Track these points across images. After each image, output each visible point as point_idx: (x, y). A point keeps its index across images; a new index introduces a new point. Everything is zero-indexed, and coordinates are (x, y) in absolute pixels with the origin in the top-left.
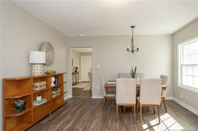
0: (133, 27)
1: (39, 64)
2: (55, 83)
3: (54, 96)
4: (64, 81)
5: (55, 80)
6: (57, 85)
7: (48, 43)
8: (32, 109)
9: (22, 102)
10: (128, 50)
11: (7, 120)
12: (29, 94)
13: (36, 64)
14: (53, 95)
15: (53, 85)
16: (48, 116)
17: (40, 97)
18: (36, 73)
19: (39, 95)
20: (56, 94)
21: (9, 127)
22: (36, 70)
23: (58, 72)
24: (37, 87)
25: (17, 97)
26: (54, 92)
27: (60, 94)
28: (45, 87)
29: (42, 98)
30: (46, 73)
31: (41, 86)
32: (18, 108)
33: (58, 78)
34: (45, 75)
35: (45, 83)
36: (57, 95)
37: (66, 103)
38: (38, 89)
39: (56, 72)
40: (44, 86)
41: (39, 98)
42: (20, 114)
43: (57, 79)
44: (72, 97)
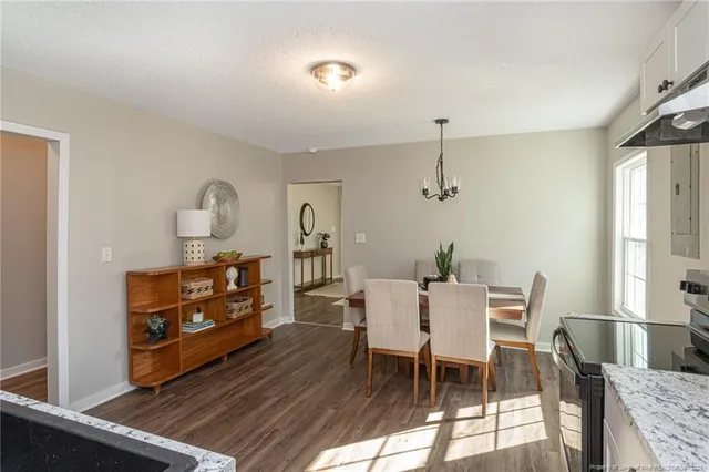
0: (441, 122)
1: (198, 238)
2: (238, 283)
3: (234, 316)
4: (263, 277)
5: (239, 276)
6: (243, 289)
7: (221, 183)
8: (180, 339)
9: (160, 322)
10: (425, 192)
11: (136, 357)
12: (173, 306)
13: (191, 239)
14: (232, 311)
15: (232, 287)
16: (218, 361)
17: (201, 315)
18: (189, 259)
19: (199, 311)
20: (240, 310)
21: (139, 371)
22: (190, 252)
23: (247, 254)
24: (190, 292)
25: (150, 311)
26: (235, 305)
27: (250, 310)
28: (210, 292)
29: (205, 318)
30: (215, 258)
31: (199, 290)
32: (153, 333)
33: (246, 269)
34: (213, 263)
35: (210, 282)
36: (242, 313)
37: (270, 335)
38: (194, 296)
39: (239, 255)
40: (207, 289)
41: (198, 318)
42: (156, 347)
43: (243, 272)
44: (293, 321)
